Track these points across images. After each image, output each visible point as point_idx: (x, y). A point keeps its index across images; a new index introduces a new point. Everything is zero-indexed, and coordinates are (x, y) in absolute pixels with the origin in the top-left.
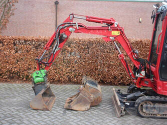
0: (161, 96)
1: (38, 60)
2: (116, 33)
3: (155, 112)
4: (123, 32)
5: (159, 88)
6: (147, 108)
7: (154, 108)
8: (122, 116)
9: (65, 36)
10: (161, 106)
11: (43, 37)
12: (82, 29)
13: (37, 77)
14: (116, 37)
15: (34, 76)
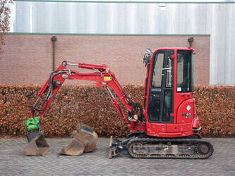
0: (150, 137)
1: (31, 107)
2: (108, 79)
3: (145, 152)
4: (114, 77)
5: (148, 130)
6: (137, 149)
7: (144, 148)
8: (113, 157)
9: (58, 83)
10: (150, 146)
11: (36, 85)
12: (75, 75)
13: (30, 124)
14: (108, 82)
15: (28, 124)
